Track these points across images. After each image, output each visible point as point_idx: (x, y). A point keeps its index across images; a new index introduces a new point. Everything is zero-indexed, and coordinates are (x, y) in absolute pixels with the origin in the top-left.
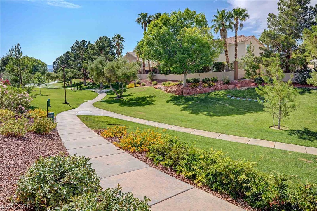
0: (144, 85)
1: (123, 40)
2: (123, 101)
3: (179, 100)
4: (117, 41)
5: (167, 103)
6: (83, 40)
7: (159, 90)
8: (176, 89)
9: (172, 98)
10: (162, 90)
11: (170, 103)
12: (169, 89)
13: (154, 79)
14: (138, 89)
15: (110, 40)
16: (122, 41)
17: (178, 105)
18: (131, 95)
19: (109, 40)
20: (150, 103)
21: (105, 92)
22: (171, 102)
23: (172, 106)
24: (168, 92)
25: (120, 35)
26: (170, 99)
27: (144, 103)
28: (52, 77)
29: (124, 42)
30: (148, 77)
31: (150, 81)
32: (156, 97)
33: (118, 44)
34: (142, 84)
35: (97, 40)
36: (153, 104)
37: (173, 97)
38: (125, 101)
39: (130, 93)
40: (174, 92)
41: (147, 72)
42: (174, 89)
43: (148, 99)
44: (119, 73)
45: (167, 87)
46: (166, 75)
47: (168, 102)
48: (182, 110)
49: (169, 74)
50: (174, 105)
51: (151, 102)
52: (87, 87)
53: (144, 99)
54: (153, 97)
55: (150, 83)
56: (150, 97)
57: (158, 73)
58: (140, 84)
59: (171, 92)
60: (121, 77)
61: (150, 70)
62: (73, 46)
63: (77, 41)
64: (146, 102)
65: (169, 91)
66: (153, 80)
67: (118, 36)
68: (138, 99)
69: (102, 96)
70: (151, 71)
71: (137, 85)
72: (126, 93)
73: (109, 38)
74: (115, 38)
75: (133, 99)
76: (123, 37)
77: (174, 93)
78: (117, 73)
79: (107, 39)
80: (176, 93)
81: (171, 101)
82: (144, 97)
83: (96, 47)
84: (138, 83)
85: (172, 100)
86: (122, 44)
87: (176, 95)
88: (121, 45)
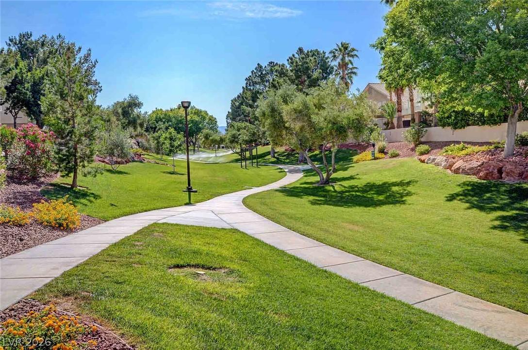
0: (395, 156)
1: (355, 55)
2: (330, 191)
3: (488, 195)
4: (341, 57)
5: (448, 200)
6: (271, 63)
7: (431, 165)
8: (479, 164)
9: (466, 187)
10: (438, 165)
11: (455, 201)
12: (459, 164)
13: (422, 140)
14: (377, 164)
15: (326, 56)
16: (352, 56)
17: (481, 209)
18: (355, 178)
19: (324, 57)
20: (395, 200)
21: (303, 171)
22: (460, 200)
23: (462, 213)
24: (457, 171)
25: (348, 44)
26: (459, 190)
27: (381, 198)
28: (212, 140)
29: (355, 58)
30: (406, 137)
31: (412, 145)
32: (417, 185)
33: (343, 65)
34: (390, 152)
35: (293, 55)
36: (403, 202)
37: (468, 185)
38: (335, 191)
39: (356, 173)
40: (474, 171)
41: (407, 124)
42: (475, 164)
43: (395, 189)
44: (319, 118)
45: (454, 158)
46: (455, 128)
47: (451, 198)
48: (495, 228)
49: (464, 127)
50: (469, 208)
51: (402, 197)
52: (275, 159)
53: (382, 188)
54: (408, 183)
55: (413, 150)
56: (401, 184)
57: (435, 126)
58: (386, 153)
59: (463, 170)
60: (324, 130)
61: (413, 120)
62: (250, 76)
63: (258, 64)
64: (387, 198)
65: (458, 169)
66: (418, 143)
67: (345, 47)
68: (370, 187)
69: (292, 178)
70: (417, 121)
71: (377, 155)
72: (346, 172)
73: (324, 53)
74: (336, 50)
75: (356, 186)
76: (355, 48)
77: (474, 174)
78: (314, 118)
79: (318, 54)
80: (481, 174)
81: (461, 197)
82: (384, 184)
83: (289, 71)
84: (382, 151)
85: (465, 194)
86: (352, 63)
87: (479, 181)
88: (350, 66)
